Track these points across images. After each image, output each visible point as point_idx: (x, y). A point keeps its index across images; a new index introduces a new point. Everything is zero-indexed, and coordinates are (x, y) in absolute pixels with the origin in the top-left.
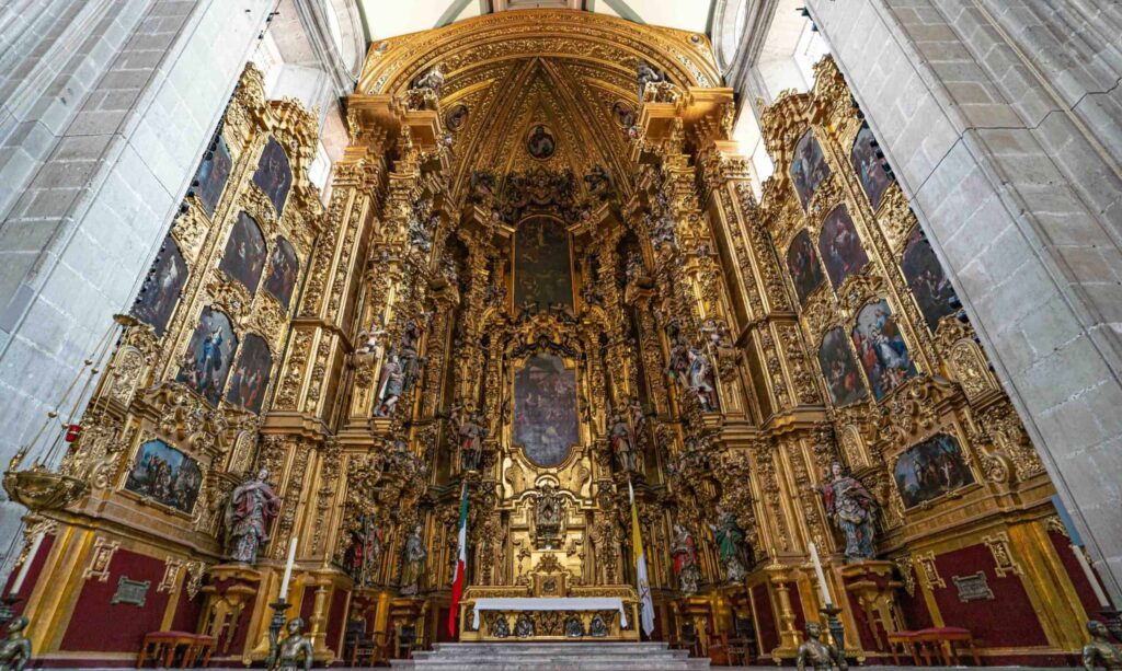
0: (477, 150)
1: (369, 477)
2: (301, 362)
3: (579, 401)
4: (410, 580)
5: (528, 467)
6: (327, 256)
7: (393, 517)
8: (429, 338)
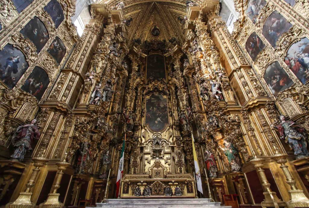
0: (135, 33)
1: (84, 126)
2: (62, 83)
3: (168, 109)
4: (103, 172)
5: (151, 132)
6: (78, 50)
7: (98, 148)
8: (117, 86)
